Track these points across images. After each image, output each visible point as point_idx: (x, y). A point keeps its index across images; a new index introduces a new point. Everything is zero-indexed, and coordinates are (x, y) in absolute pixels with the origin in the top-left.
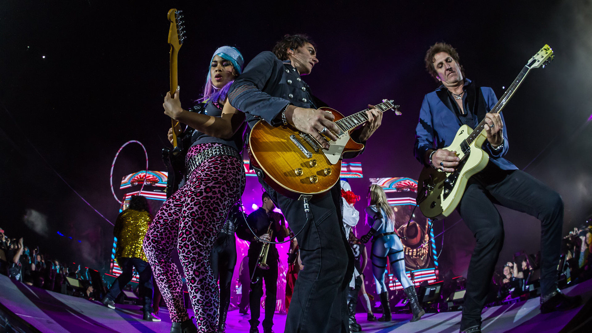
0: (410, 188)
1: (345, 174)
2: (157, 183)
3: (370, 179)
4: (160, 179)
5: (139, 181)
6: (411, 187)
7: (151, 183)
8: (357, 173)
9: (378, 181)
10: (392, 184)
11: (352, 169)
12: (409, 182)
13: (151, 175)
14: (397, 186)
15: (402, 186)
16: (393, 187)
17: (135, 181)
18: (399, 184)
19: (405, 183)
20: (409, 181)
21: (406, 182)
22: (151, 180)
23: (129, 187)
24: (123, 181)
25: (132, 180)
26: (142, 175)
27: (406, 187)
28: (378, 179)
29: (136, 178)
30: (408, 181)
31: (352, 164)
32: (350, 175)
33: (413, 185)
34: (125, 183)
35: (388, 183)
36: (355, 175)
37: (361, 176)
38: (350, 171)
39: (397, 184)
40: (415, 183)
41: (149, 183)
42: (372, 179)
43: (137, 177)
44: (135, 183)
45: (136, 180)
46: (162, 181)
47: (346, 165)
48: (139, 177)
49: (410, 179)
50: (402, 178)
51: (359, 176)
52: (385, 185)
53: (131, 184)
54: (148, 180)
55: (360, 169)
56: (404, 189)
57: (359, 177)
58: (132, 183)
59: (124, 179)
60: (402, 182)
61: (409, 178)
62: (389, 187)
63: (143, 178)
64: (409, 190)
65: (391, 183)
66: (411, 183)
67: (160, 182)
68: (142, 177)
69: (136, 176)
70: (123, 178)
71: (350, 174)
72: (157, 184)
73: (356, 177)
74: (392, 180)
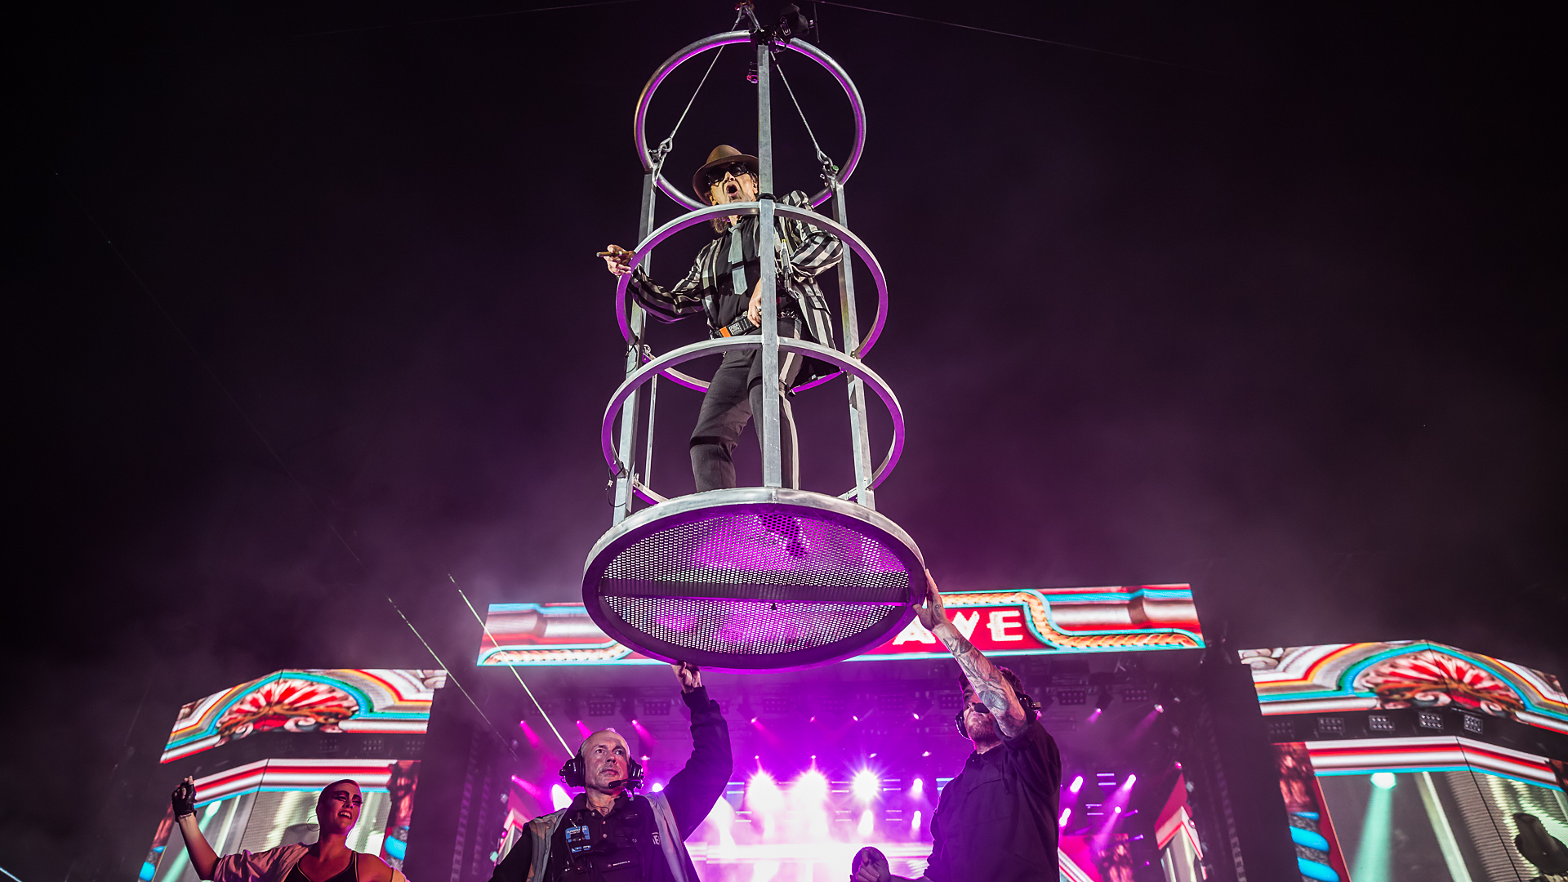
0: (1448, 692)
1: (1126, 635)
2: (346, 718)
3: (1240, 652)
4: (361, 701)
5: (259, 721)
6: (1454, 685)
7: (321, 720)
8: (1176, 630)
9: (1279, 660)
10: (1353, 672)
11: (1153, 612)
12: (1439, 665)
13: (323, 688)
14: (1380, 680)
15: (1407, 682)
16: (1355, 684)
17: (240, 717)
18: (1387, 669)
19: (1416, 668)
20: (1438, 657)
21: (1420, 663)
22: (321, 707)
23: (212, 749)
24: (179, 726)
25: (226, 718)
26: (278, 690)
27: (1424, 686)
28: (1278, 652)
29: (247, 707)
30: (1430, 656)
31: (1147, 593)
32: (1146, 641)
33: (1467, 679)
34: (193, 734)
35: (1330, 671)
36: (1169, 640)
37: (1198, 641)
38: (1148, 624)
39: (1379, 674)
40: (1472, 667)
41: (312, 721)
42: (1253, 652)
43: (255, 702)
44: (239, 730)
45: (246, 713)
46: (371, 711)
47: (1126, 598)
48: (263, 702)
49: (1444, 648)
50: (1396, 645)
51: (1189, 640)
52: (1316, 678)
53: (221, 733)
54: (306, 711)
55: (1190, 613)
56: (1419, 696)
57: (1187, 646)
58: (225, 730)
59: (187, 716)
60: (1403, 662)
61: (1433, 645)
62: (1339, 688)
63: (280, 702)
64: (1444, 699)
65: (1343, 667)
66: (1451, 666)
67: (362, 714)
68: (276, 698)
69: (249, 698)
70: (184, 710)
71: (1148, 635)
72: (345, 725)
73: (1174, 645)
74: (1348, 657)
